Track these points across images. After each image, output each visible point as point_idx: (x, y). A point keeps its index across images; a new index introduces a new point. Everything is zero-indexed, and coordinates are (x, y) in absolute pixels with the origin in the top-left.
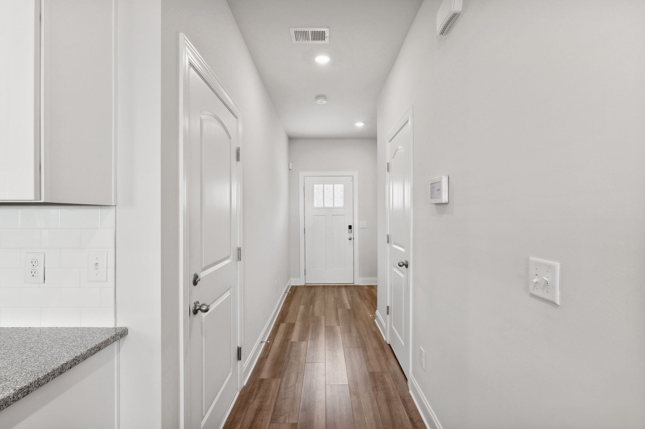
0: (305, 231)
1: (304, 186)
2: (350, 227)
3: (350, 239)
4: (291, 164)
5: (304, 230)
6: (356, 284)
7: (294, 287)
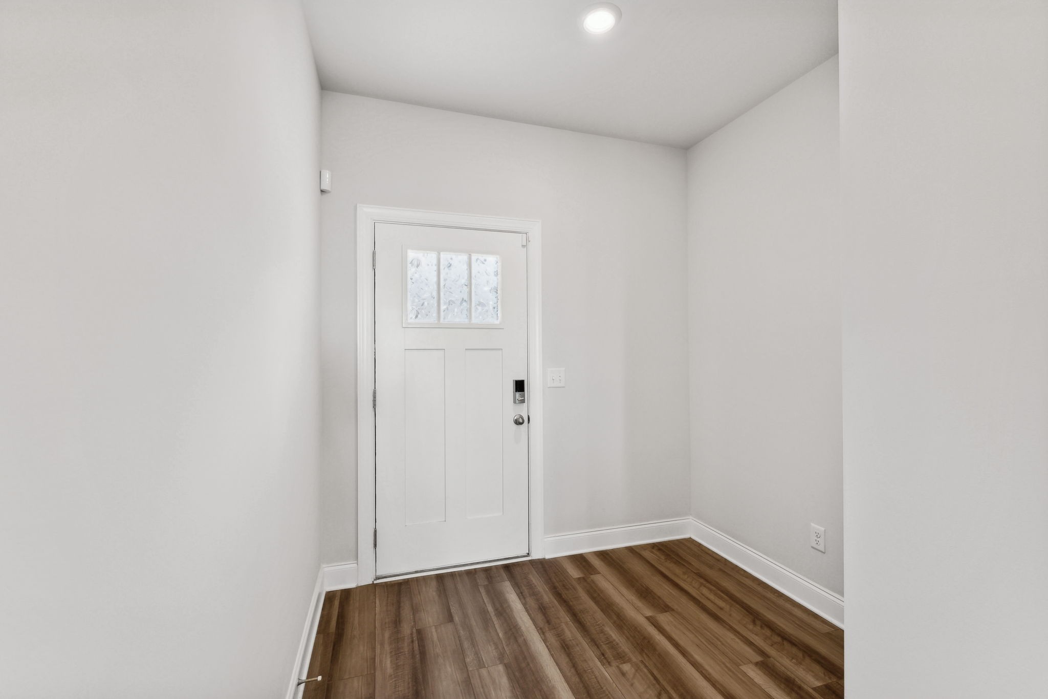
0: (374, 401)
1: (374, 253)
2: (520, 386)
3: (518, 422)
4: (327, 175)
5: (372, 398)
6: (536, 555)
7: (339, 595)
